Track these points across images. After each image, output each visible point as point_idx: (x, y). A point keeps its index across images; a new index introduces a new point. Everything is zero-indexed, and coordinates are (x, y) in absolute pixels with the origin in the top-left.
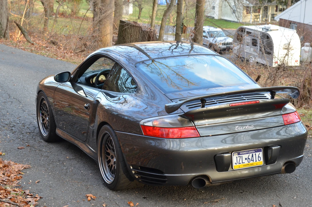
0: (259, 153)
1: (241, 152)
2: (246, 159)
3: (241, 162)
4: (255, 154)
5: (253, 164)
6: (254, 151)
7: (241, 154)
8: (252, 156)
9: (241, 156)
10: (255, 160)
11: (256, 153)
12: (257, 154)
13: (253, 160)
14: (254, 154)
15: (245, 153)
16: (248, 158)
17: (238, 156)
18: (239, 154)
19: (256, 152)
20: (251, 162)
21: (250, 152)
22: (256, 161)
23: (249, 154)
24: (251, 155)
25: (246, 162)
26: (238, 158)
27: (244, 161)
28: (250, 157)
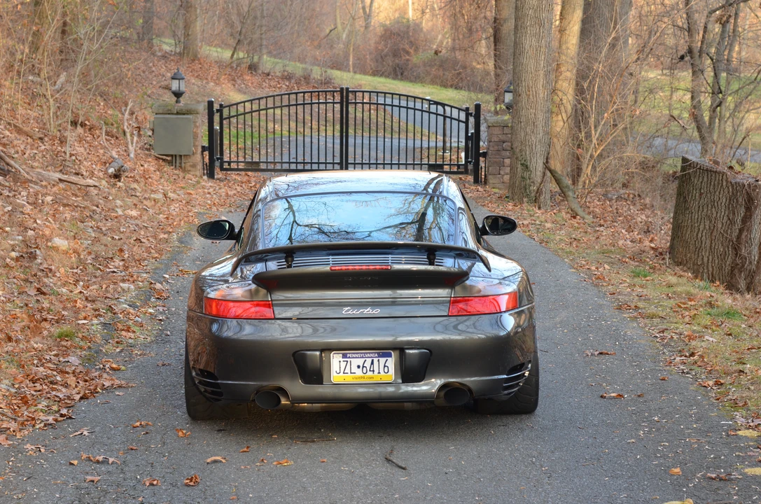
0: (385, 359)
1: (350, 353)
2: (359, 367)
3: (348, 370)
4: (378, 360)
5: (372, 378)
6: (376, 355)
7: (349, 357)
8: (372, 363)
9: (349, 360)
10: (376, 371)
11: (380, 359)
12: (383, 360)
13: (373, 371)
14: (376, 360)
15: (357, 355)
16: (363, 367)
17: (342, 360)
18: (344, 356)
19: (380, 356)
20: (370, 374)
21: (369, 355)
22: (379, 373)
23: (364, 359)
24: (369, 361)
25: (359, 372)
26: (343, 364)
27: (354, 369)
28: (368, 364)
